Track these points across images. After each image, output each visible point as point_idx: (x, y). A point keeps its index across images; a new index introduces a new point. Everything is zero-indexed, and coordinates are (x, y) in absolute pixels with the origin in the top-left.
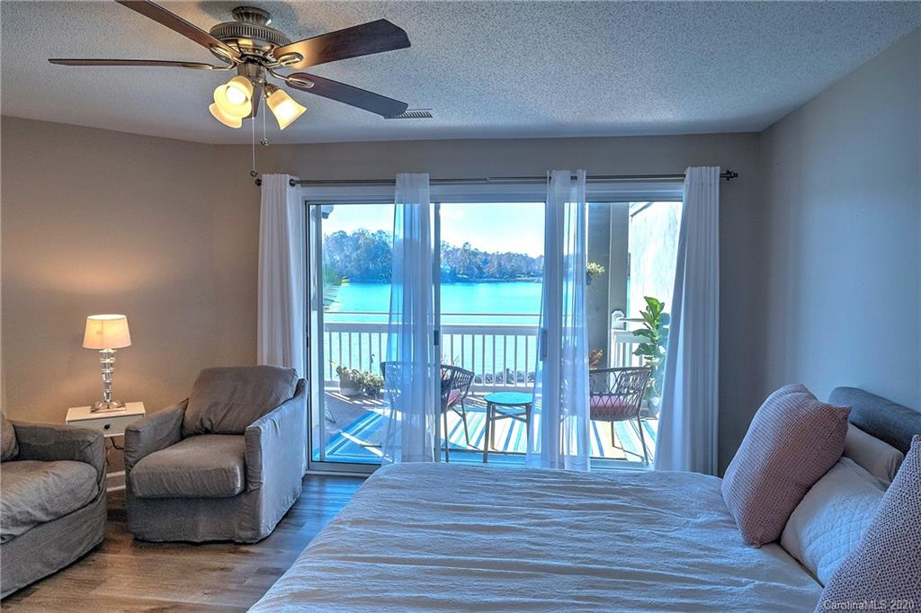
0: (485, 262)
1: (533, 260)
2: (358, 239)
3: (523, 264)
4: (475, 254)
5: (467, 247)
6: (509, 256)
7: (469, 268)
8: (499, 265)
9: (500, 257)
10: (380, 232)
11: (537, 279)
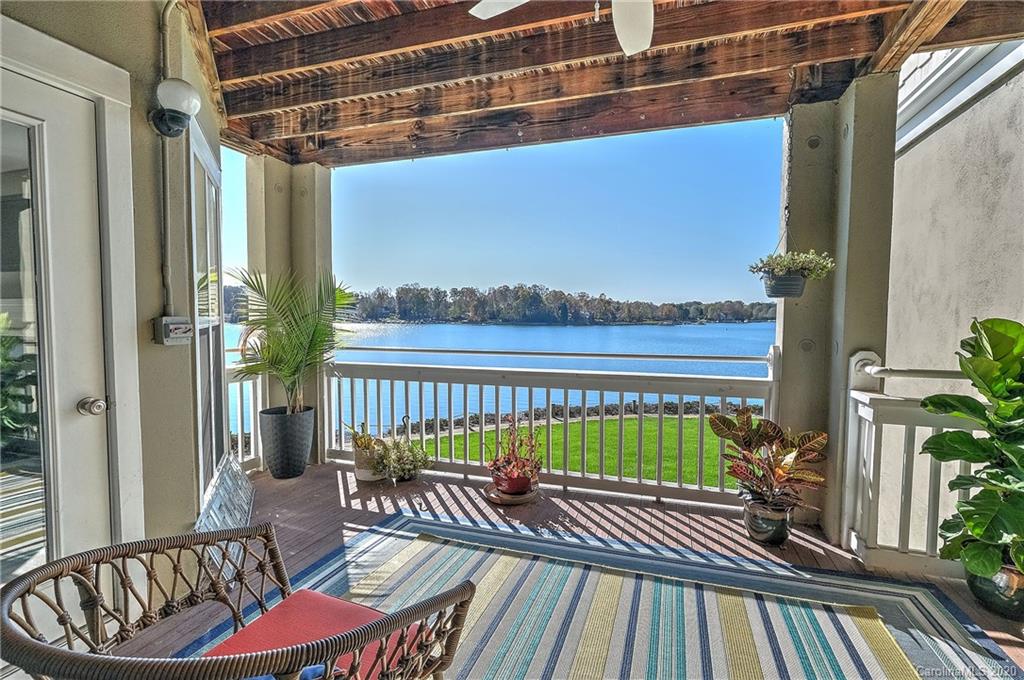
0: (618, 309)
1: (657, 307)
2: (518, 291)
3: (649, 311)
4: (609, 302)
5: (603, 297)
6: (638, 304)
7: (604, 314)
8: (629, 311)
9: (629, 305)
10: (535, 286)
11: (660, 323)
